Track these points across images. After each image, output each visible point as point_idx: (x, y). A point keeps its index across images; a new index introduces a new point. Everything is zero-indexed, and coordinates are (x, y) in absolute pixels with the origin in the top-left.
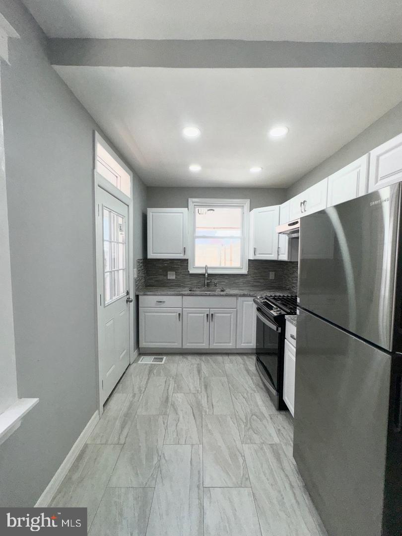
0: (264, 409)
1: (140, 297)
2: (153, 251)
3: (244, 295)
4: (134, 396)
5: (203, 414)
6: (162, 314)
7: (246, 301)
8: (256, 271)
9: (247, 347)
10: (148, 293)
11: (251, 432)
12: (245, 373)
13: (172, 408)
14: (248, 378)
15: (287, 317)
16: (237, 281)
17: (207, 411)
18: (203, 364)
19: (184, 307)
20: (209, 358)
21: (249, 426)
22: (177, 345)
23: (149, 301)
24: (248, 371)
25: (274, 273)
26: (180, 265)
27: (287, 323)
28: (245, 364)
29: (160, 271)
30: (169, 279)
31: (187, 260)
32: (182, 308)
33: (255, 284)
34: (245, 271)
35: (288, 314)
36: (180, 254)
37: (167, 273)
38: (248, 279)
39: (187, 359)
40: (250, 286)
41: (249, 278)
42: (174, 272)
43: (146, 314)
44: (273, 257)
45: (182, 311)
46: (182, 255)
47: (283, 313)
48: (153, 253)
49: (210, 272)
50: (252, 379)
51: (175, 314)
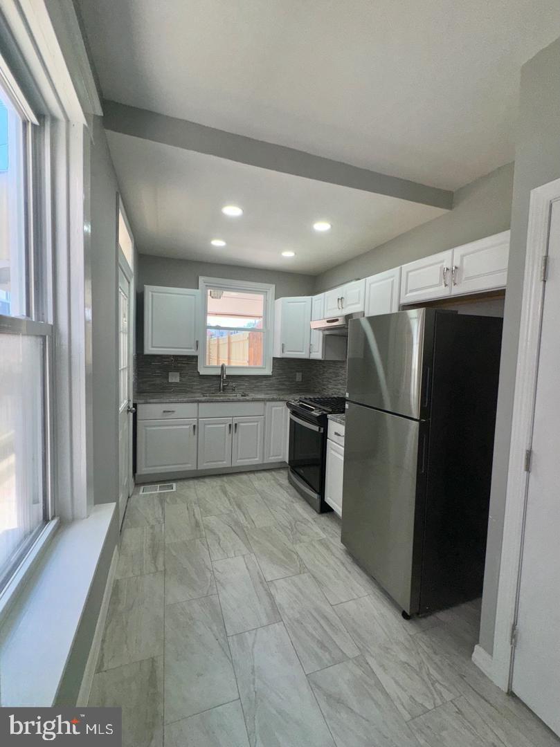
0: (306, 516)
1: (139, 407)
2: (152, 343)
3: (273, 400)
4: (152, 527)
5: (245, 529)
6: (171, 428)
7: (274, 406)
8: (281, 372)
9: (274, 461)
10: (152, 401)
11: (298, 534)
12: (279, 487)
13: (207, 531)
14: (282, 491)
15: (329, 416)
16: (259, 384)
17: (249, 526)
18: (226, 485)
19: (200, 416)
20: (231, 478)
21: (295, 530)
22: (190, 466)
23: (152, 411)
24: (281, 485)
25: (301, 374)
26: (187, 363)
27: (330, 422)
28: (275, 480)
29: (157, 371)
30: (171, 383)
31: (196, 357)
32: (198, 418)
33: (281, 387)
34: (268, 371)
35: (330, 413)
36: (191, 348)
37: (168, 375)
38: (271, 382)
39: (205, 482)
40: (275, 390)
41: (273, 381)
42: (178, 374)
43: (148, 429)
44: (303, 355)
45: (198, 423)
46: (193, 350)
47: (325, 413)
48: (153, 347)
49: (228, 372)
50: (287, 492)
51: (188, 427)
